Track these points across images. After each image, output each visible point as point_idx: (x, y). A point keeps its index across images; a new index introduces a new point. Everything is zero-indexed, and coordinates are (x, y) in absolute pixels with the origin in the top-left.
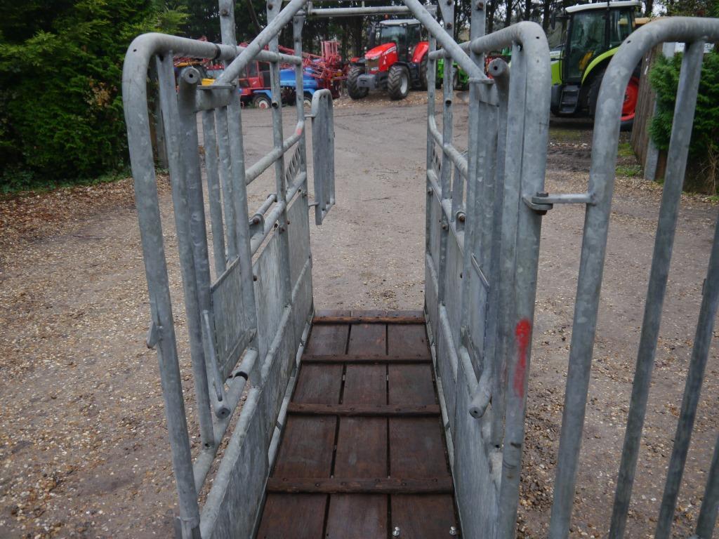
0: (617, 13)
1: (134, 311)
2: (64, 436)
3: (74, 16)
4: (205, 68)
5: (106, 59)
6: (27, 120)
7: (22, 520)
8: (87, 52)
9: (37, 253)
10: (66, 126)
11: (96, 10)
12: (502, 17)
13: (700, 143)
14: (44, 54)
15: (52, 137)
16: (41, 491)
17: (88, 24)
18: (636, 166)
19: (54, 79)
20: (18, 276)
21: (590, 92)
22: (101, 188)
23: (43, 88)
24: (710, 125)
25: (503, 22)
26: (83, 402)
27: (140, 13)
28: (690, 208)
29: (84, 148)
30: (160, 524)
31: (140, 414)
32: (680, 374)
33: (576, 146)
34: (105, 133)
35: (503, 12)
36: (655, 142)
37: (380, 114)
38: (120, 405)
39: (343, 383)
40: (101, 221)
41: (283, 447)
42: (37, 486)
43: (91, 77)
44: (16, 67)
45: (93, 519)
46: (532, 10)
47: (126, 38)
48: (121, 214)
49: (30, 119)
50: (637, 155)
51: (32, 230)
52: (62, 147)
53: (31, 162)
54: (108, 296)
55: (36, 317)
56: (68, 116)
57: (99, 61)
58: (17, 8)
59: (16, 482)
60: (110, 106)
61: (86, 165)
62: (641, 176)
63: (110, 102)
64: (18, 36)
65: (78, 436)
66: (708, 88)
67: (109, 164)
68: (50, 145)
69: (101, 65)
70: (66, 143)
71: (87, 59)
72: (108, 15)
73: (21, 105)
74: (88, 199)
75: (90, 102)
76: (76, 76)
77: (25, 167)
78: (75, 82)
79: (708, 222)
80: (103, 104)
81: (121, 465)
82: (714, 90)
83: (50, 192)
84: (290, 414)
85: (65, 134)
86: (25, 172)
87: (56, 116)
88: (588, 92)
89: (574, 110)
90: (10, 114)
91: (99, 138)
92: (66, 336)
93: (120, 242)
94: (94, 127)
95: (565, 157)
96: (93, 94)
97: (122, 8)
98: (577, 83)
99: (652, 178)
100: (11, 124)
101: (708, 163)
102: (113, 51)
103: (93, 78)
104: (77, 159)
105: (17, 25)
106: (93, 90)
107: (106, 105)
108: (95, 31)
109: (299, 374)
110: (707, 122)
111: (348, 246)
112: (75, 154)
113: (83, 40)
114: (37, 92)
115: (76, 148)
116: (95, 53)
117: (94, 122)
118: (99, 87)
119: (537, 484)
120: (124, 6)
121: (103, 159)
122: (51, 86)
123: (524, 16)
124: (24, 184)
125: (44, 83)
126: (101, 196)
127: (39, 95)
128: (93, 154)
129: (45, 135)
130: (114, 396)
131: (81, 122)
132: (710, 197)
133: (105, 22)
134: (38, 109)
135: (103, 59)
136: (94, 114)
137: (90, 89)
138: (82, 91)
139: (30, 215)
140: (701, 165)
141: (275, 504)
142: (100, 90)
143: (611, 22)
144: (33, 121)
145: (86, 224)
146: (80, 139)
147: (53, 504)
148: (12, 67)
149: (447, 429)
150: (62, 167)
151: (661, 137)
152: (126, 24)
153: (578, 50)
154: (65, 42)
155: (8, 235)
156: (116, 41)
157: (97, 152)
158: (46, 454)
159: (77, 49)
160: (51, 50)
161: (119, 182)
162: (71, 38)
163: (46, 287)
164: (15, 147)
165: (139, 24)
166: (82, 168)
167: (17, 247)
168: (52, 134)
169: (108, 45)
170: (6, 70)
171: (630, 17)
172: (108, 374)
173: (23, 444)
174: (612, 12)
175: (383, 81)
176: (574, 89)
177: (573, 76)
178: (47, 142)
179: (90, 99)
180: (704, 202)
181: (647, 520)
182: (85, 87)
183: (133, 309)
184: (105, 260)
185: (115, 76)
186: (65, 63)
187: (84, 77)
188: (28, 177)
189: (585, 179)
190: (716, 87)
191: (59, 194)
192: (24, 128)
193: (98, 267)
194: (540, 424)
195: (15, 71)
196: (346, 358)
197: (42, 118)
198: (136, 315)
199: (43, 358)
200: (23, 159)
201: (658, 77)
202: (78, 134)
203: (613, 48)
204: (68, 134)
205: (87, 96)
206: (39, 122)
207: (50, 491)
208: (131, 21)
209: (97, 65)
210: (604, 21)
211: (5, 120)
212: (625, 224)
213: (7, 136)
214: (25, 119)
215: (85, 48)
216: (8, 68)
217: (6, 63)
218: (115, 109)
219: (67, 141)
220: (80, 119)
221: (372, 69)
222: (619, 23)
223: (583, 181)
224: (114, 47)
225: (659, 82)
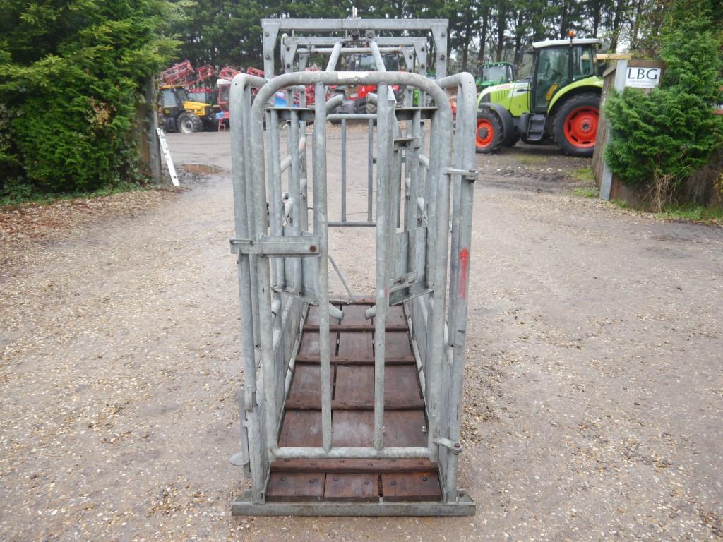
0: (579, 49)
1: (154, 298)
2: (115, 382)
3: (79, 41)
4: (187, 91)
5: (107, 81)
6: (30, 137)
7: (97, 431)
8: (89, 74)
9: (53, 254)
10: (67, 143)
11: (99, 37)
12: (476, 49)
13: (647, 167)
14: (51, 76)
15: (53, 153)
16: (107, 414)
17: (92, 49)
18: (594, 188)
19: (57, 99)
20: (40, 272)
21: (555, 121)
22: (100, 201)
23: (47, 107)
24: (655, 151)
25: (477, 53)
26: (125, 360)
27: (139, 40)
28: (636, 223)
29: (83, 163)
30: (204, 432)
31: (175, 367)
32: (605, 341)
33: (542, 170)
34: (103, 150)
35: (477, 44)
36: (609, 166)
37: (360, 138)
38: (156, 361)
39: (338, 345)
40: (105, 228)
41: (294, 384)
42: (103, 411)
43: (92, 97)
44: (21, 87)
45: (152, 430)
46: (504, 43)
47: (127, 62)
48: (123, 223)
49: (34, 135)
50: (595, 178)
51: (42, 235)
52: (63, 161)
53: (32, 175)
54: (127, 287)
55: (67, 302)
56: (69, 133)
57: (101, 82)
58: (25, 33)
59: (85, 409)
60: (110, 125)
61: (84, 180)
62: (598, 197)
63: (110, 121)
64: (24, 58)
65: (127, 381)
66: (652, 118)
67: (105, 179)
68: (50, 160)
69: (102, 87)
70: (66, 159)
71: (90, 81)
72: (111, 41)
73: (25, 122)
74: (89, 211)
75: (91, 121)
76: (79, 97)
77: (26, 181)
78: (77, 102)
79: (650, 234)
80: (104, 122)
81: (166, 399)
82: (657, 121)
83: (50, 204)
84: (298, 363)
85: (66, 149)
86: (24, 185)
87: (58, 133)
88: (553, 121)
89: (540, 137)
90: (14, 131)
91: (98, 154)
92: (98, 316)
93: (128, 246)
94: (94, 144)
95: (531, 180)
96: (94, 113)
97: (123, 35)
98: (544, 113)
99: (606, 199)
100: (14, 140)
101: (654, 185)
102: (114, 74)
103: (94, 98)
104: (77, 174)
105: (25, 48)
106: (94, 109)
107: (106, 123)
108: (99, 55)
109: (302, 339)
110: (652, 148)
111: (335, 250)
112: (74, 169)
113: (87, 63)
114: (41, 110)
115: (74, 164)
116: (96, 75)
117: (93, 140)
118: (100, 107)
119: (488, 408)
120: (125, 33)
121: (101, 174)
122: (55, 105)
123: (497, 48)
124: (24, 196)
125: (49, 102)
126: (99, 208)
127: (42, 113)
128: (91, 169)
129: (47, 150)
130: (150, 355)
131: (82, 139)
132: (656, 215)
133: (109, 47)
134: (42, 126)
135: (104, 81)
136: (94, 131)
137: (92, 109)
138: (83, 110)
139: (37, 223)
140: (649, 186)
141: (292, 417)
142: (101, 109)
143: (574, 57)
144: (36, 137)
145: (91, 230)
146: (80, 155)
147: (119, 421)
148: (18, 87)
149: (421, 370)
150: (61, 181)
151: (614, 162)
152: (127, 49)
153: (544, 82)
154: (69, 64)
155: (21, 240)
156: (116, 65)
157: (94, 167)
158: (103, 392)
159: (81, 71)
160: (57, 72)
161: (116, 196)
162: (75, 62)
163: (69, 280)
164: (17, 161)
165: (139, 50)
166: (80, 182)
167: (32, 249)
168: (53, 149)
169: (110, 68)
170: (14, 90)
171: (592, 53)
172: (141, 341)
173: (84, 386)
174: (574, 49)
175: (362, 107)
176: (540, 118)
177: (540, 106)
178: (48, 157)
179: (91, 117)
180: (650, 219)
181: (566, 428)
182: (87, 106)
183: (152, 296)
184: (117, 260)
185: (115, 97)
186: (68, 84)
187: (86, 97)
188: (27, 189)
189: (547, 199)
190: (660, 118)
191: (60, 205)
192: (27, 144)
193: (112, 265)
194: (493, 372)
195: (21, 91)
196: (340, 327)
197: (45, 135)
198: (156, 301)
199: (82, 331)
200: (23, 173)
201: (610, 109)
202: (78, 150)
203: (576, 80)
204: (69, 150)
205: (87, 115)
206: (41, 138)
207: (114, 414)
208: (132, 47)
209: (98, 87)
210: (567, 56)
211: (8, 136)
212: (577, 235)
213: (10, 151)
214: (27, 136)
215: (87, 70)
216: (16, 87)
217: (13, 83)
218: (115, 127)
219: (68, 156)
220: (81, 136)
221: (352, 96)
222: (582, 58)
223: (546, 200)
224: (115, 70)
225: (611, 112)
